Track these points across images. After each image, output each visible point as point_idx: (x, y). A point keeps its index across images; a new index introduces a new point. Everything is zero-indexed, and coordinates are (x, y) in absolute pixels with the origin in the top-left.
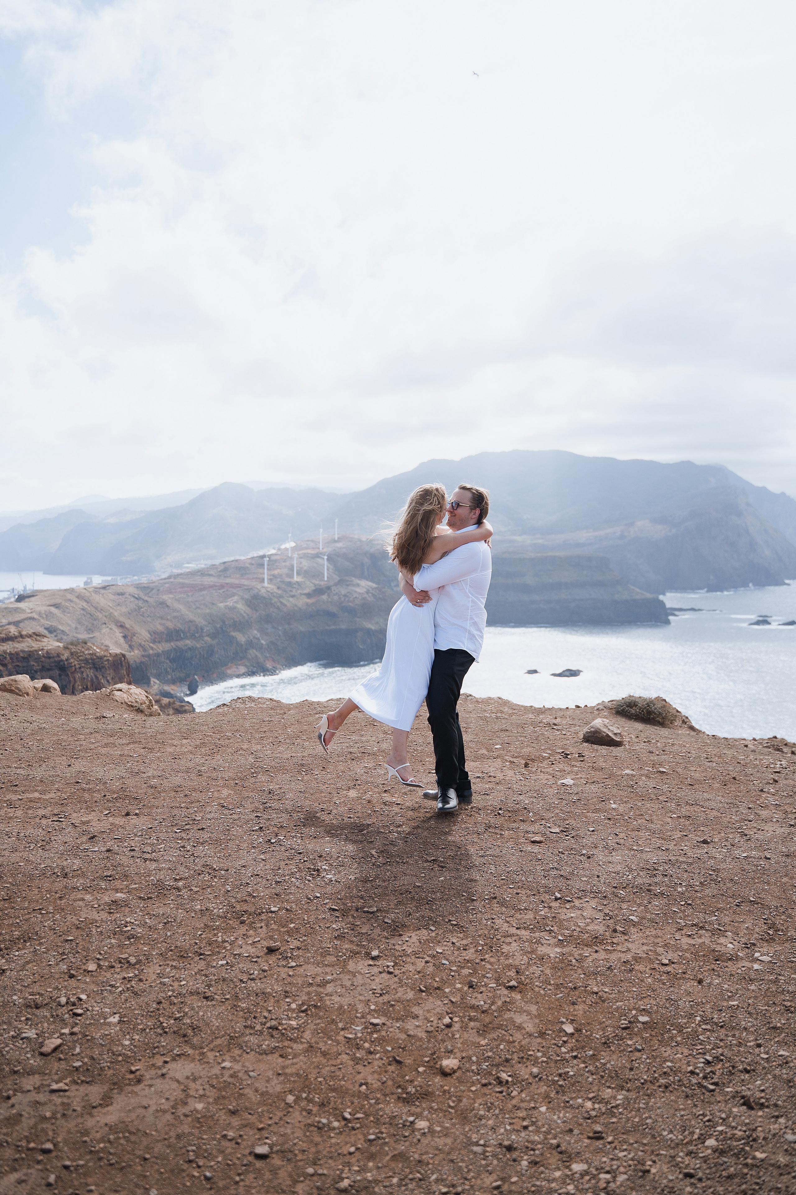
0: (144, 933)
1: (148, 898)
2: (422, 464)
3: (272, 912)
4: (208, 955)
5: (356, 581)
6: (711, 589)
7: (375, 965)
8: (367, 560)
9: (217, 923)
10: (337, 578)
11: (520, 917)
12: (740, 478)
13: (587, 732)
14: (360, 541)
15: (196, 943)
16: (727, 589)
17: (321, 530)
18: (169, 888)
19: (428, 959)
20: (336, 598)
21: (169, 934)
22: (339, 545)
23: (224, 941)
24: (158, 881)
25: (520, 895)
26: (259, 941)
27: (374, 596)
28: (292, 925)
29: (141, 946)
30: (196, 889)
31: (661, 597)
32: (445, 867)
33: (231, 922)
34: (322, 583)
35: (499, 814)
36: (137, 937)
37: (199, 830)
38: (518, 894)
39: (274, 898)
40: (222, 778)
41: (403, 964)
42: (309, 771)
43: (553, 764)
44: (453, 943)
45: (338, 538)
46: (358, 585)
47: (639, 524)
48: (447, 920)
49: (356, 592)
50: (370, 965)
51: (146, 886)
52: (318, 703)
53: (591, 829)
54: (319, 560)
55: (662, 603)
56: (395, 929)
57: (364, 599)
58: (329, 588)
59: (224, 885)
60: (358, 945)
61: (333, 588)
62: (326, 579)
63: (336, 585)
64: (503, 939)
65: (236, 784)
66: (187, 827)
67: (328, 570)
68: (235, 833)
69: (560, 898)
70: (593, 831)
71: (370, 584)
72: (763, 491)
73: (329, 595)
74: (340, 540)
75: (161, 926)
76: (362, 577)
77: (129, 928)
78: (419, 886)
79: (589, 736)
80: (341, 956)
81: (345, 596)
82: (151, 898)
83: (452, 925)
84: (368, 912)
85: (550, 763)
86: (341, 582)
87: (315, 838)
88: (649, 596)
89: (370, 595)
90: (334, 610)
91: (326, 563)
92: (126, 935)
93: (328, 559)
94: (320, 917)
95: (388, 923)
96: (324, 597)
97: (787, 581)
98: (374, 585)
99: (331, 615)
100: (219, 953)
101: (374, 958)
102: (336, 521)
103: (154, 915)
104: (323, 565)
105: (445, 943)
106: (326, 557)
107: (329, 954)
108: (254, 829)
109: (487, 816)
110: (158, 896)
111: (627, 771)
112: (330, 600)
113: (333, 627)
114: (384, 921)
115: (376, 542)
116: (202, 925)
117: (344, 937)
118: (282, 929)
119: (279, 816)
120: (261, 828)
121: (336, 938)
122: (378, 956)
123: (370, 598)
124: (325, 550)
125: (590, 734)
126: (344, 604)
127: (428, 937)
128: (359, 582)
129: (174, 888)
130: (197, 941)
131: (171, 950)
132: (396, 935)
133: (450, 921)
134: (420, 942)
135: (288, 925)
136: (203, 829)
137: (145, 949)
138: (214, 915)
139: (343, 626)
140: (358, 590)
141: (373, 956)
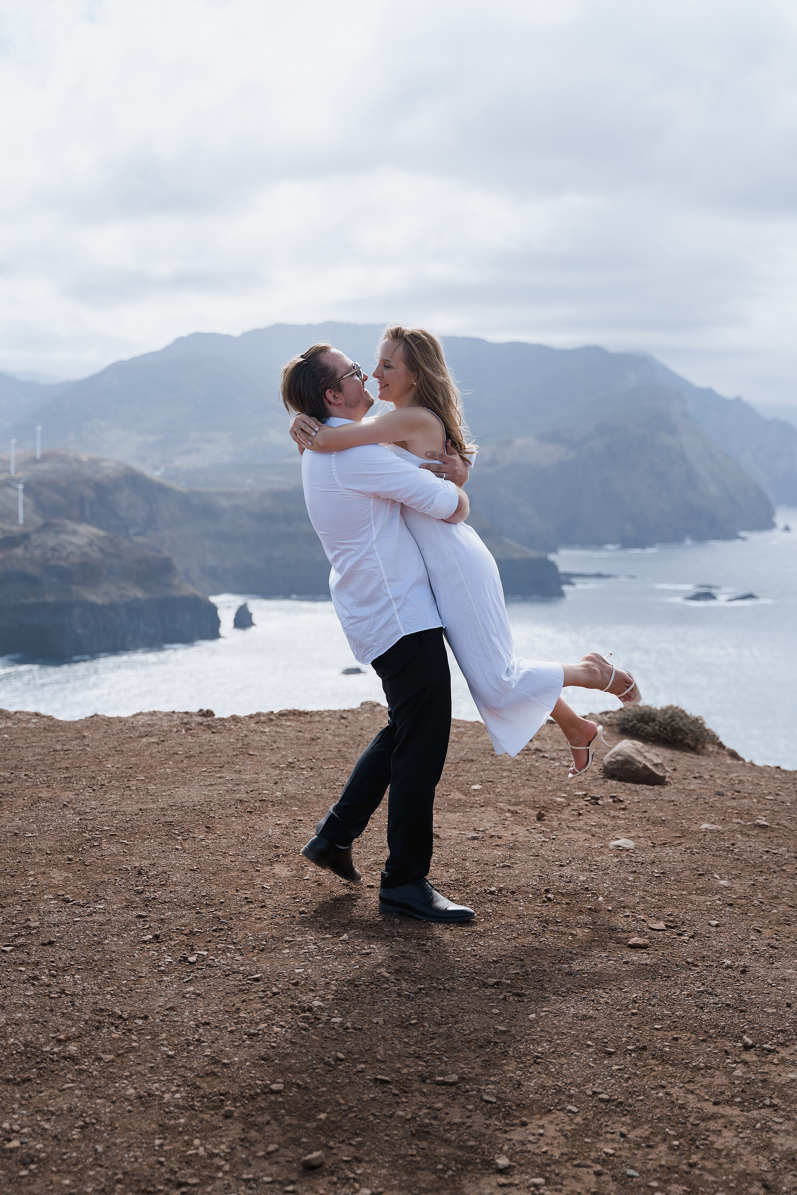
0: (49, 1150)
1: (25, 1081)
2: (180, 341)
3: (273, 1092)
4: (195, 1185)
5: (71, 525)
6: (627, 543)
7: (511, 1185)
8: (89, 493)
9: (182, 1121)
10: (39, 520)
11: (706, 1081)
12: (674, 376)
13: (610, 763)
14: (78, 461)
15: (161, 1163)
16: (651, 545)
17: (14, 441)
18: (55, 1057)
19: (598, 1168)
20: (38, 553)
21: (100, 1148)
22: (44, 467)
23: (212, 1155)
24: (26, 1045)
25: (680, 1041)
26: (277, 1150)
27: (101, 550)
28: (323, 1116)
29: (55, 1178)
30: (108, 1057)
31: (552, 557)
32: (524, 995)
33: (206, 1117)
34: (15, 529)
35: (549, 899)
36: (40, 1160)
37: (44, 945)
38: (676, 1039)
39: (262, 1065)
40: (39, 850)
41: (557, 1179)
42: (186, 834)
43: (580, 814)
44: (623, 1135)
45: (42, 456)
46: (75, 533)
47: (519, 442)
48: (590, 1093)
49: (71, 543)
50: (503, 1185)
51: (7, 1057)
52: (120, 720)
53: (714, 923)
54: (10, 491)
55: (553, 566)
56: (509, 1114)
57: (84, 554)
58: (26, 537)
59: (155, 1047)
60: (461, 1148)
61: (33, 537)
62: (21, 521)
63: (38, 531)
64: (703, 1125)
65: (70, 860)
66: (21, 941)
67: (25, 506)
68: (114, 949)
69: (752, 1046)
70: (717, 926)
71: (95, 530)
72: (709, 393)
73: (26, 548)
74: (44, 458)
75: (75, 1134)
76: (81, 519)
77: (15, 1143)
78: (504, 1032)
79: (614, 769)
80: (444, 1171)
81: (54, 549)
82: (29, 1080)
83: (602, 1100)
84: (444, 1083)
85: (575, 813)
86: (46, 527)
87: (262, 950)
88: (533, 554)
89: (95, 548)
90: (36, 572)
91: (21, 496)
92: (17, 1156)
93: (25, 490)
94: (365, 1097)
95: (491, 1102)
96: (19, 551)
97: (743, 534)
98: (101, 533)
99: (31, 581)
100: (214, 1179)
101: (503, 1171)
102: (39, 428)
103: (53, 1113)
104: (16, 499)
105: (609, 1136)
106: (21, 487)
107: (419, 1168)
108: (146, 938)
109: (530, 903)
110: (40, 1076)
111: (705, 826)
112: (28, 556)
113: (33, 600)
114: (482, 1099)
115: (104, 464)
116: (154, 1126)
117: (428, 1132)
118: (308, 1125)
119: (178, 914)
120: (156, 937)
121: (413, 1135)
122: (509, 1167)
123: (95, 554)
124: (20, 475)
125: (616, 766)
126: (52, 563)
127: (574, 1127)
128: (75, 527)
129: (65, 1058)
130: (162, 1159)
131: (119, 1181)
132: (516, 1125)
133: (595, 1093)
134: (566, 1136)
135: (314, 1116)
136: (51, 943)
137: (67, 1182)
138: (168, 1105)
139: (50, 598)
140: (75, 540)
141: (501, 1167)
